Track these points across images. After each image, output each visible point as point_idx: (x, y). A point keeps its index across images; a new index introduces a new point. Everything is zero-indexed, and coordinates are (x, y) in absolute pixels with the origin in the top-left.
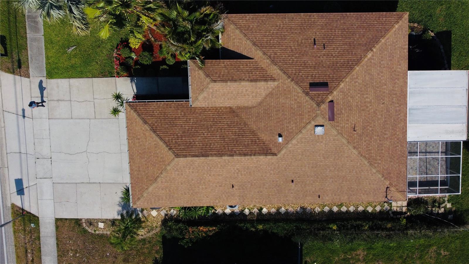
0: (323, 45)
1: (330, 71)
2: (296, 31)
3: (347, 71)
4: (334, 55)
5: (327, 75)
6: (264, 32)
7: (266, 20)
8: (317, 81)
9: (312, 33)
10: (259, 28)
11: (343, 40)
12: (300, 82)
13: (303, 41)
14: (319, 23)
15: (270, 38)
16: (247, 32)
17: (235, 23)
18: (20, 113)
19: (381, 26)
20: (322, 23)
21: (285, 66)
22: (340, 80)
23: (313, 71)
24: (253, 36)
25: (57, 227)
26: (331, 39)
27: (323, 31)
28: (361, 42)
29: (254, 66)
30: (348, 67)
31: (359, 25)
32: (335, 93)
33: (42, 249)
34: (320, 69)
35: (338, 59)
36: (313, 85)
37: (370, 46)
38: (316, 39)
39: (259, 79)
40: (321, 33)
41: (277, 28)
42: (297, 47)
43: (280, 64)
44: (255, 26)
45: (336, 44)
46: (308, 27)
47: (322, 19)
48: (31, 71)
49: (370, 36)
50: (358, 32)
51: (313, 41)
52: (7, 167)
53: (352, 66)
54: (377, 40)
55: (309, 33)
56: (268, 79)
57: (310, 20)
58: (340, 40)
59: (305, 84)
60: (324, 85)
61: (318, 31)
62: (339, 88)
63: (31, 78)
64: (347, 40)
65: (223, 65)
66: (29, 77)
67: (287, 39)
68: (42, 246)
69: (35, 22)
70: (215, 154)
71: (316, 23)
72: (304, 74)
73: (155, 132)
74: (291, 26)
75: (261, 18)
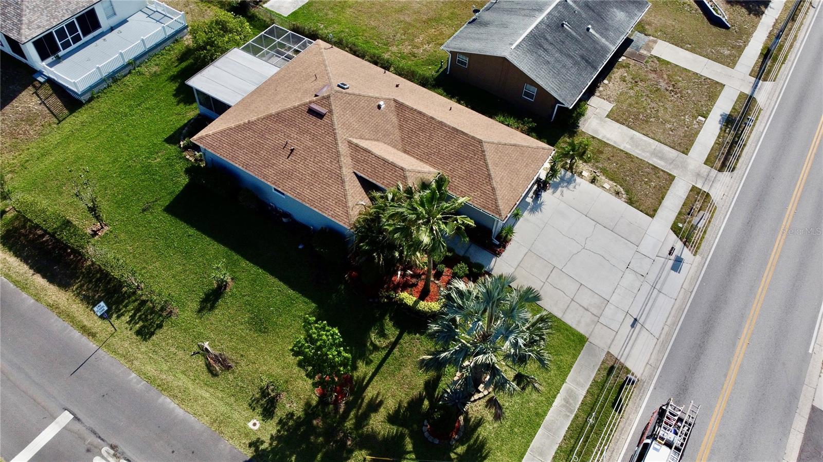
0: (285, 149)
1: (298, 121)
2: (298, 175)
3: (284, 114)
4: (283, 134)
5: (302, 118)
6: (327, 190)
7: (317, 201)
8: (314, 118)
9: (285, 165)
10: (329, 197)
11: (265, 143)
12: (329, 125)
13: (299, 161)
14: (273, 171)
15: (325, 181)
16: (342, 198)
17: (346, 214)
18: (638, 326)
19: (224, 139)
20: (270, 170)
21: (331, 146)
22: (295, 109)
23: (312, 128)
24: (339, 191)
25: (655, 211)
26: (273, 150)
27: (274, 162)
28: (251, 133)
29: (358, 164)
30: (280, 117)
31: (240, 151)
32: (308, 101)
33: (682, 204)
34: (304, 127)
35: (282, 129)
36: (320, 116)
37: (247, 126)
38: (286, 157)
39: (362, 150)
40: (278, 161)
41: (312, 187)
42: (309, 158)
43: (334, 150)
44: (331, 200)
45: (274, 143)
46: (284, 172)
47: (268, 174)
48: (602, 356)
49: (240, 135)
50: (247, 144)
51: (290, 157)
52: (683, 289)
53: (276, 115)
54: (237, 128)
55: (288, 166)
56: (354, 146)
57: (277, 179)
58: (267, 145)
59: (326, 120)
60: (311, 111)
61: (279, 164)
62: (301, 103)
63: (606, 350)
64: (262, 142)
65: (385, 181)
66: (608, 353)
67: (311, 171)
68: (681, 206)
69: (567, 402)
70: (446, 126)
71: (275, 173)
72: (320, 130)
73: (489, 175)
74: (298, 182)
75: (319, 206)
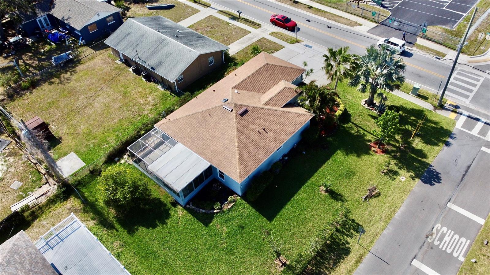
0: (261, 133)
1: (246, 123)
2: (279, 131)
3: (239, 128)
4: (252, 132)
5: (245, 120)
6: (291, 120)
7: (296, 126)
8: (247, 115)
9: (271, 135)
10: (294, 120)
11: (255, 142)
12: (253, 109)
13: (271, 128)
14: (274, 142)
15: (285, 120)
16: (296, 115)
17: (305, 115)
19: (245, 164)
20: (272, 143)
21: (266, 111)
22: (238, 122)
23: (253, 117)
24: (292, 115)
26: (261, 139)
27: (268, 140)
28: (246, 148)
29: (277, 105)
30: (240, 131)
31: (256, 156)
32: (234, 115)
34: (251, 121)
35: (248, 131)
36: (246, 112)
37: (240, 149)
38: (267, 134)
39: (270, 101)
40: (268, 138)
41: (287, 126)
42: (270, 123)
43: (269, 111)
44: (297, 120)
45: (256, 137)
46: (276, 137)
47: (274, 145)
49: (245, 154)
50: (253, 152)
51: (267, 132)
54: (240, 155)
56: (267, 103)
57: (279, 141)
58: (256, 141)
59: (250, 109)
60: (242, 115)
61: (270, 138)
62: (235, 118)
64: (253, 144)
65: (290, 96)
67: (278, 124)
70: (255, 73)
72: (255, 114)
73: (284, 67)
74: (283, 132)
75: (298, 126)
